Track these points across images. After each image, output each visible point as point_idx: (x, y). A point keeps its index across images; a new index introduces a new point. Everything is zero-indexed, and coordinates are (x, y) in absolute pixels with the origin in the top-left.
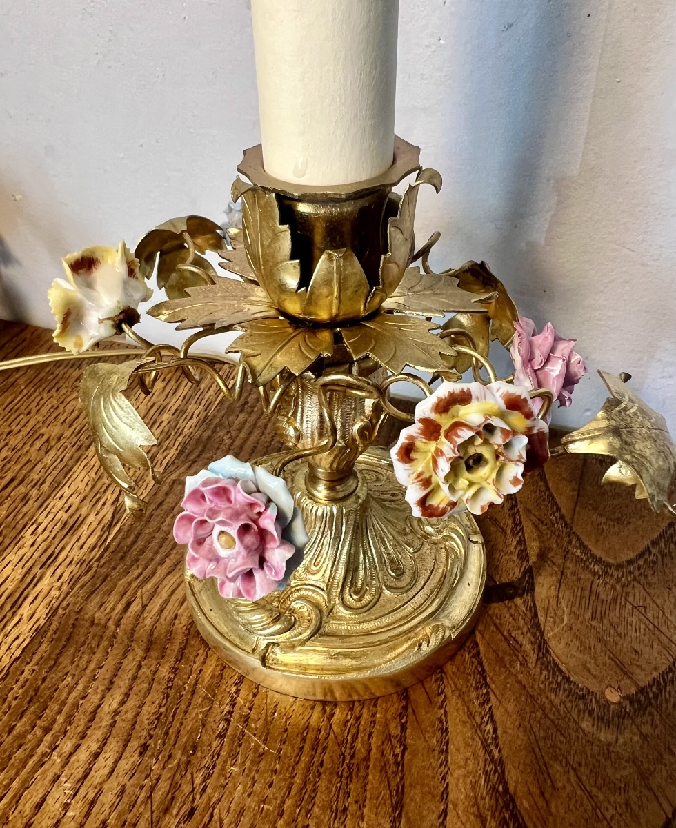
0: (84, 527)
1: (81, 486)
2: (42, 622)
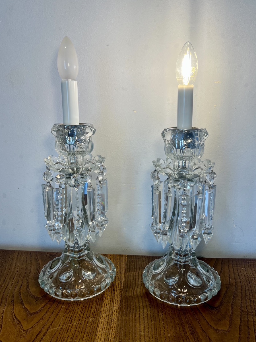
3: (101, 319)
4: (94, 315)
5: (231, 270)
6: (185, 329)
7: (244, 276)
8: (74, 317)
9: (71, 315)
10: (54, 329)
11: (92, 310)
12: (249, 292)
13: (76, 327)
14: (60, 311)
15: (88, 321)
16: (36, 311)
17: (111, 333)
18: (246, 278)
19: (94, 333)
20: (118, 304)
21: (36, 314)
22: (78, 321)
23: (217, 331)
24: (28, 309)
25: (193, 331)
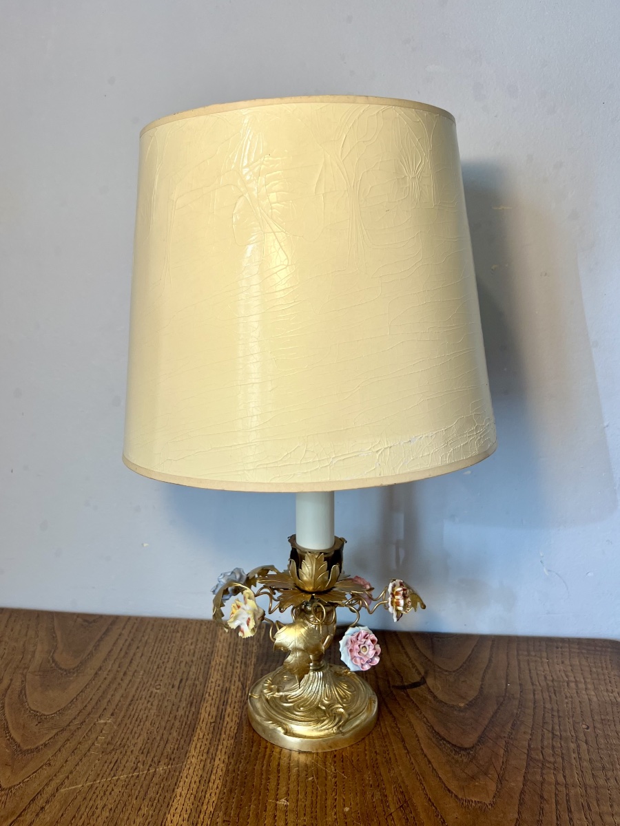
0: (232, 691)
1: (219, 677)
2: (238, 721)
3: (186, 769)
4: (170, 759)
5: (514, 663)
6: (386, 796)
7: (543, 678)
8: (124, 762)
9: (116, 757)
10: (73, 787)
11: (168, 746)
12: (552, 715)
13: (126, 784)
14: (93, 747)
15: (155, 772)
16: (37, 745)
17: (207, 800)
18: (548, 682)
19: (166, 800)
20: (232, 734)
21: (35, 753)
22: (132, 771)
23: (463, 803)
24: (18, 740)
25: (406, 802)
